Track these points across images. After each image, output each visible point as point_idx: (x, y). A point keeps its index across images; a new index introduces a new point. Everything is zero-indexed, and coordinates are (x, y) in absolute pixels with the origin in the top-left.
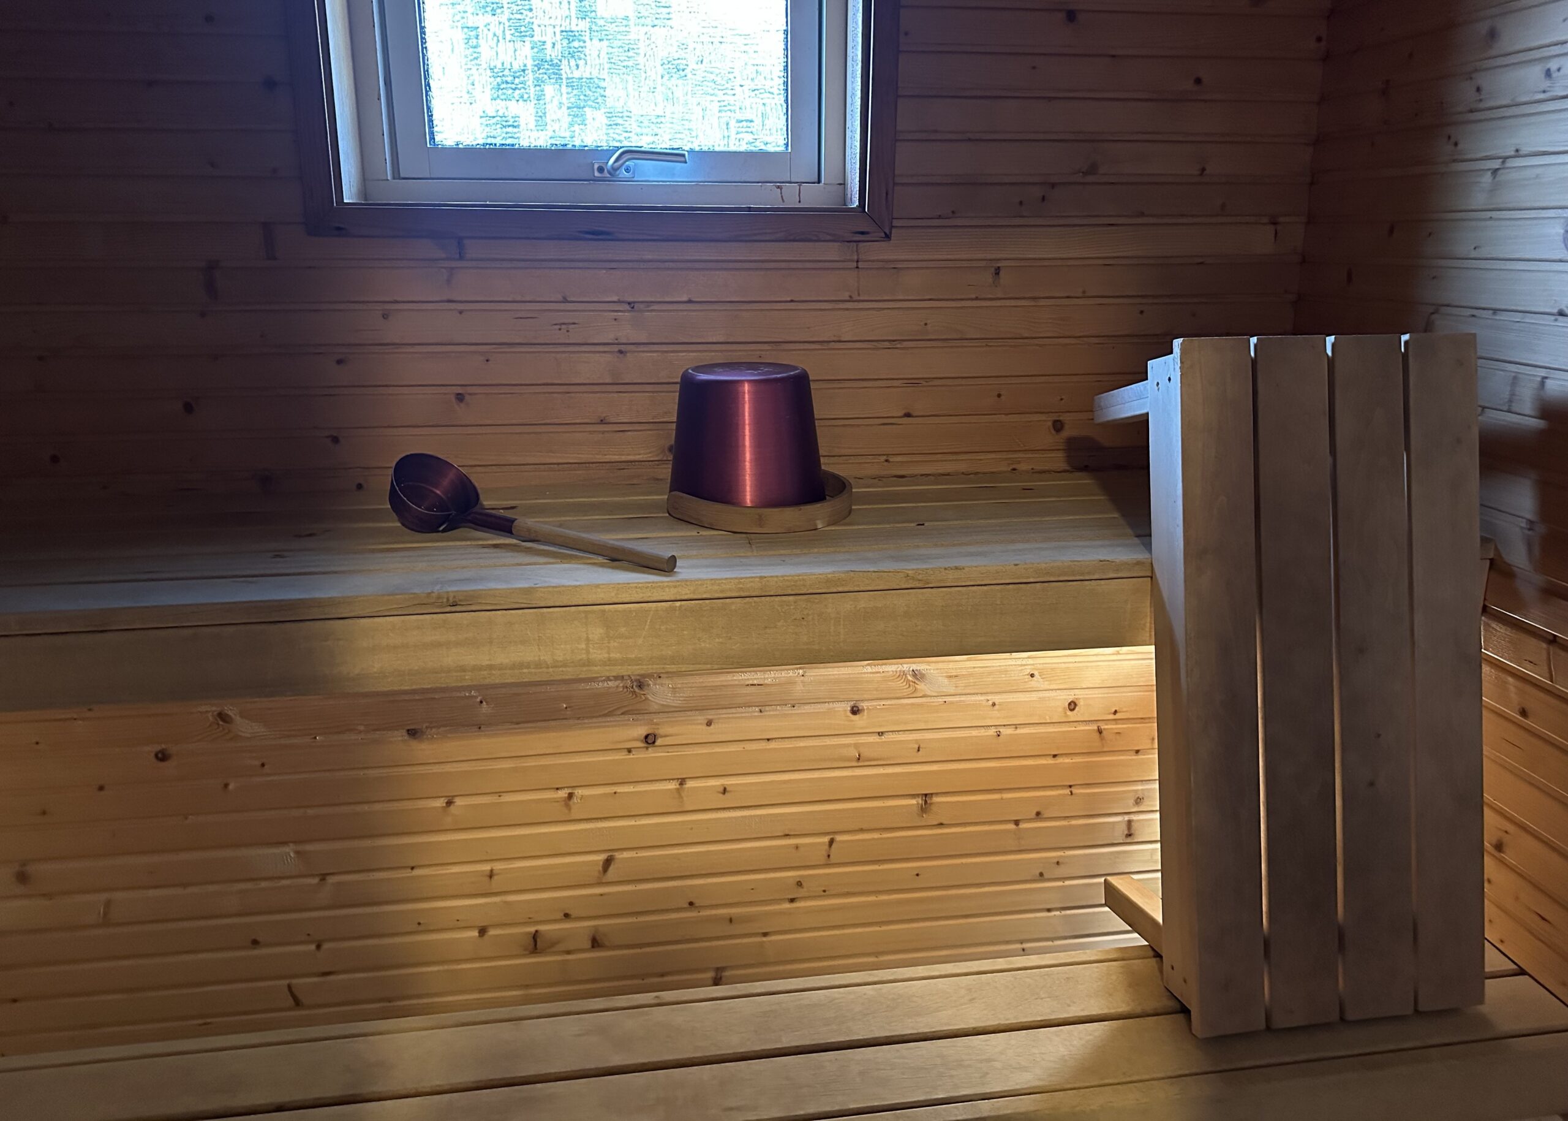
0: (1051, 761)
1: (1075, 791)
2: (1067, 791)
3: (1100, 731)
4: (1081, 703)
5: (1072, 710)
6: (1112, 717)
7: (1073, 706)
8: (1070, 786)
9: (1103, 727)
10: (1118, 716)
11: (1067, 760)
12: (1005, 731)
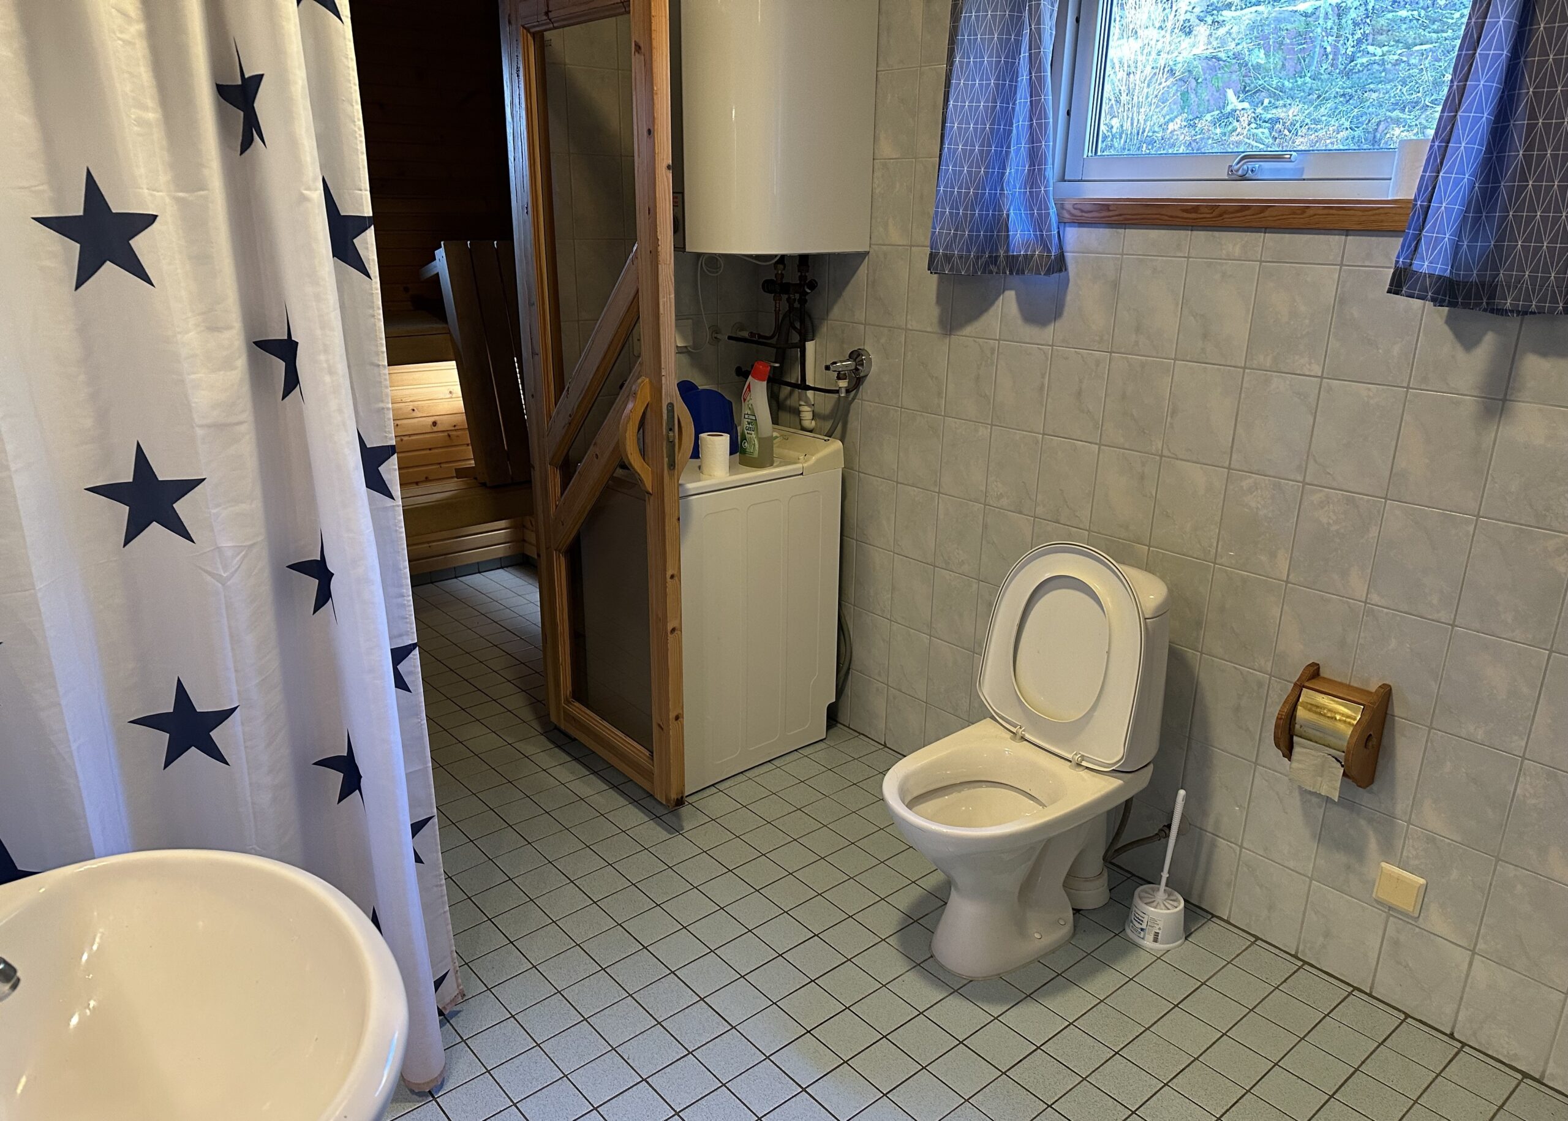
0: (428, 452)
1: (443, 465)
2: (439, 466)
3: (449, 436)
4: (438, 422)
5: (435, 426)
6: (453, 428)
7: (435, 424)
8: (440, 464)
9: (450, 433)
10: (456, 428)
11: (436, 451)
12: (405, 438)
